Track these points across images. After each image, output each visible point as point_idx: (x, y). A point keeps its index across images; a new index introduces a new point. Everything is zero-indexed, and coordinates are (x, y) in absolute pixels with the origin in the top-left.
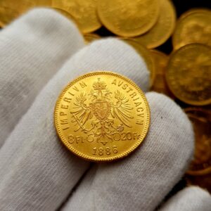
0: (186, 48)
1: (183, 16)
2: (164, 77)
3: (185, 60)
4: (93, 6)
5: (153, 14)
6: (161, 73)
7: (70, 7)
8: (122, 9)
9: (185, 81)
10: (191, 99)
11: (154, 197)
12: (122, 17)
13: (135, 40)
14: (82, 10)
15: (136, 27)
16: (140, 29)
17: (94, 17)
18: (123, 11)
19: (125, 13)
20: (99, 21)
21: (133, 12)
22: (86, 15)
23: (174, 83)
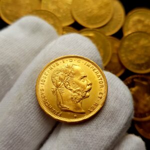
0: (132, 35)
1: (130, 14)
2: (118, 55)
3: (132, 43)
4: (69, 8)
5: (109, 13)
6: (115, 52)
7: (54, 10)
8: (88, 9)
9: (132, 57)
10: (137, 69)
11: (105, 145)
12: (88, 15)
13: (98, 30)
14: (61, 11)
15: (98, 22)
16: (100, 22)
17: (70, 15)
18: (89, 11)
19: (90, 12)
20: (73, 18)
21: (95, 12)
22: (64, 14)
23: (124, 58)
